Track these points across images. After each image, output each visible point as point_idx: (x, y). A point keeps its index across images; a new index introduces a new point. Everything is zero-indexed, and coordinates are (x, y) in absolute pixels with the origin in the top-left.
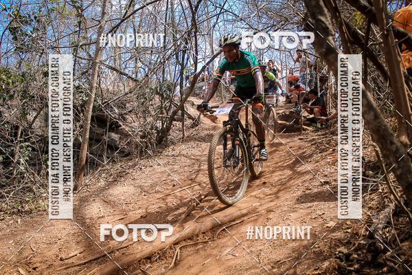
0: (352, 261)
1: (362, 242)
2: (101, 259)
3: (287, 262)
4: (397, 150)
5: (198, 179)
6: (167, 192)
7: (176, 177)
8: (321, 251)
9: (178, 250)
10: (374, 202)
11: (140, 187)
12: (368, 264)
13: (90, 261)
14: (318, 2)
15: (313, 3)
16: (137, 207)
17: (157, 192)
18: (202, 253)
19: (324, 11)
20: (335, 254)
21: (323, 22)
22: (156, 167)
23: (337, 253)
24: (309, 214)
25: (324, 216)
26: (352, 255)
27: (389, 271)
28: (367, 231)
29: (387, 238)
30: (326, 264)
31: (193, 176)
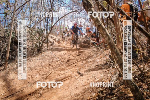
0: (104, 93)
2: (12, 95)
3: (81, 95)
4: (117, 51)
5: (52, 65)
6: (40, 69)
7: (43, 64)
8: (93, 90)
9: (41, 91)
10: (113, 72)
11: (30, 67)
12: (109, 94)
13: (7, 96)
16: (28, 75)
17: (36, 70)
18: (50, 92)
21: (90, 2)
22: (36, 60)
23: (98, 90)
24: (90, 76)
25: (95, 77)
26: (103, 91)
27: (116, 96)
28: (110, 82)
29: (116, 84)
30: (94, 94)
31: (50, 64)
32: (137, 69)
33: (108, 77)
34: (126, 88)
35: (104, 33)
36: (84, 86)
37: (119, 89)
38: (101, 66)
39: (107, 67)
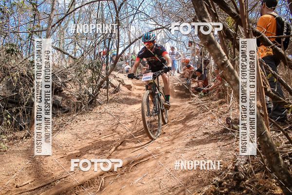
0: (223, 186)
1: (230, 173)
2: (48, 185)
3: (180, 188)
5: (118, 130)
6: (96, 138)
7: (101, 128)
8: (202, 180)
9: (103, 179)
10: (238, 147)
11: (76, 134)
12: (234, 189)
13: (39, 188)
14: (204, 9)
15: (201, 9)
16: (73, 149)
17: (88, 138)
18: (120, 181)
19: (207, 15)
20: (212, 182)
22: (87, 120)
24: (195, 154)
25: (205, 156)
26: (223, 182)
27: (247, 193)
28: (233, 166)
29: (246, 171)
30: (206, 188)
31: (114, 128)
32: (286, 143)
33: (230, 157)
34: (266, 178)
35: (231, 77)
36: (184, 172)
37: (253, 179)
38: (215, 135)
39: (227, 138)
